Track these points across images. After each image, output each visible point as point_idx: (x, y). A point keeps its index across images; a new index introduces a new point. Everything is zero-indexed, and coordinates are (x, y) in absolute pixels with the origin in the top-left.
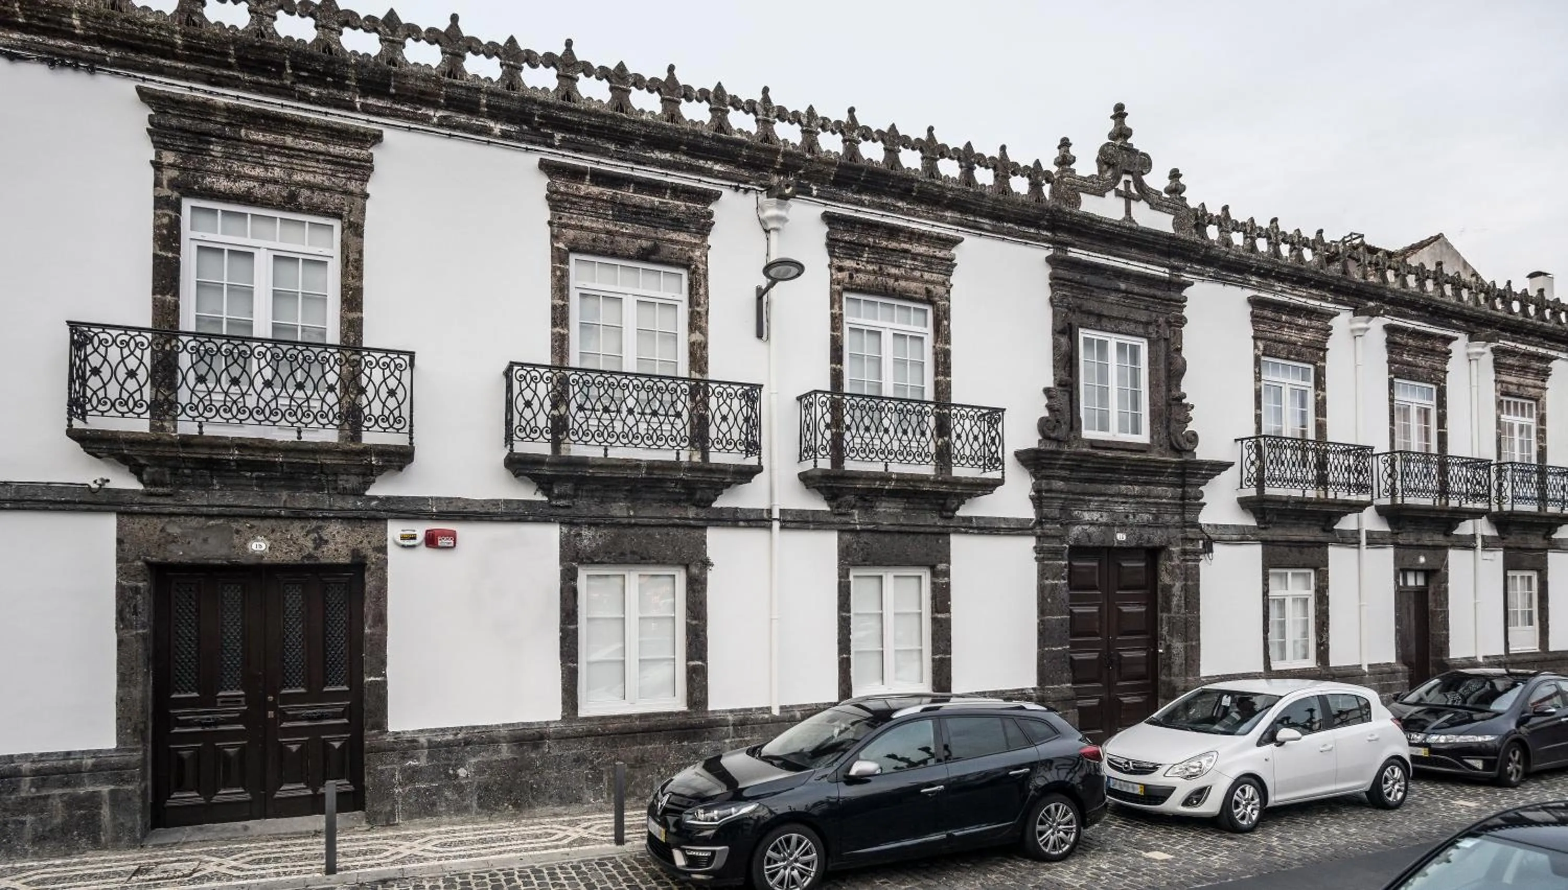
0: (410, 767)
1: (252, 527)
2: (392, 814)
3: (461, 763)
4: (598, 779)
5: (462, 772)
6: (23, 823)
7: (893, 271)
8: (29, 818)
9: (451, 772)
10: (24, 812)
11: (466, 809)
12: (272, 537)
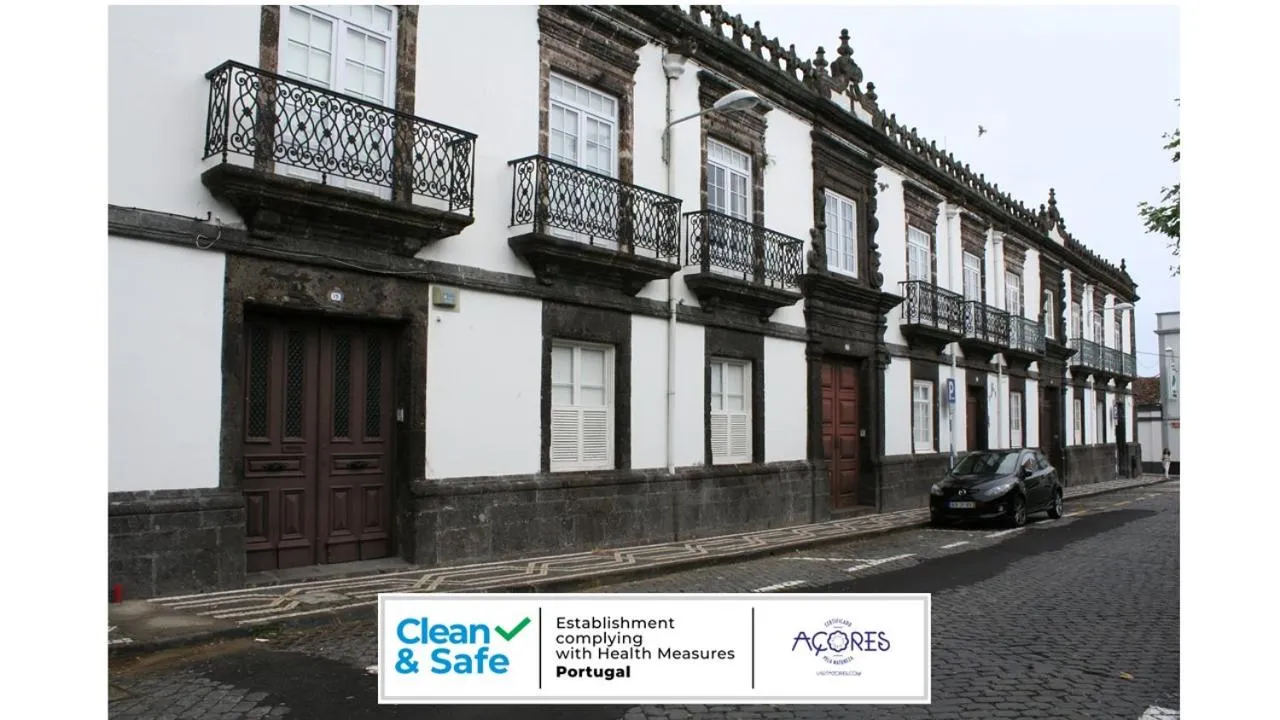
0: (447, 511)
1: (331, 277)
2: (434, 556)
3: (480, 509)
4: (569, 527)
5: (482, 517)
6: (149, 561)
7: (734, 124)
8: (154, 556)
9: (475, 517)
10: (150, 551)
11: (485, 551)
12: (346, 289)
